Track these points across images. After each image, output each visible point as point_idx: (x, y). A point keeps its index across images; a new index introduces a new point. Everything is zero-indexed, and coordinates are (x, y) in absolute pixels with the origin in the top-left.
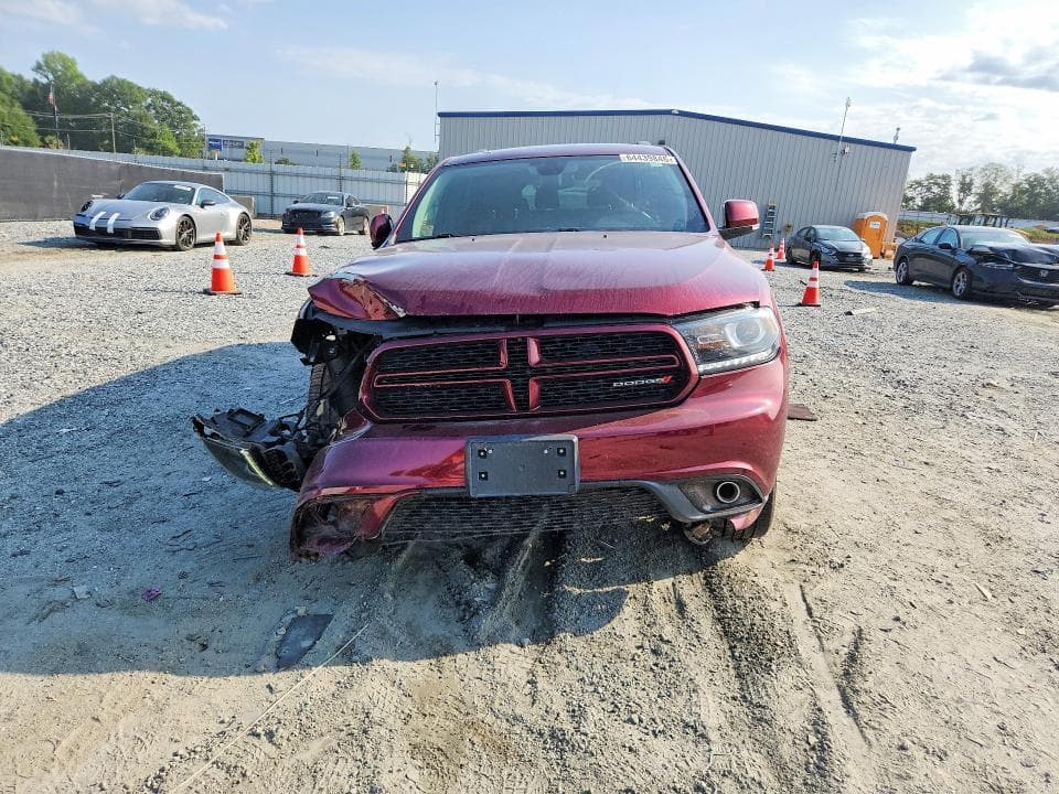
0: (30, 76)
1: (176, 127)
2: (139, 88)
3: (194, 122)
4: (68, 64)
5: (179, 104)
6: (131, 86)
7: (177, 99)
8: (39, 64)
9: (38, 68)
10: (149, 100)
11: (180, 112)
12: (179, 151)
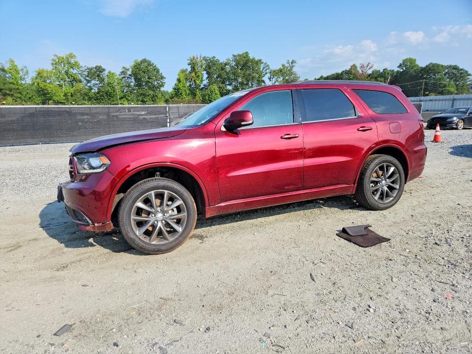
0: (396, 69)
1: (458, 81)
2: (442, 66)
3: (468, 77)
4: (412, 61)
5: (462, 70)
6: (438, 66)
7: (461, 68)
8: (401, 64)
9: (400, 66)
10: (446, 71)
11: (461, 73)
12: (456, 92)
